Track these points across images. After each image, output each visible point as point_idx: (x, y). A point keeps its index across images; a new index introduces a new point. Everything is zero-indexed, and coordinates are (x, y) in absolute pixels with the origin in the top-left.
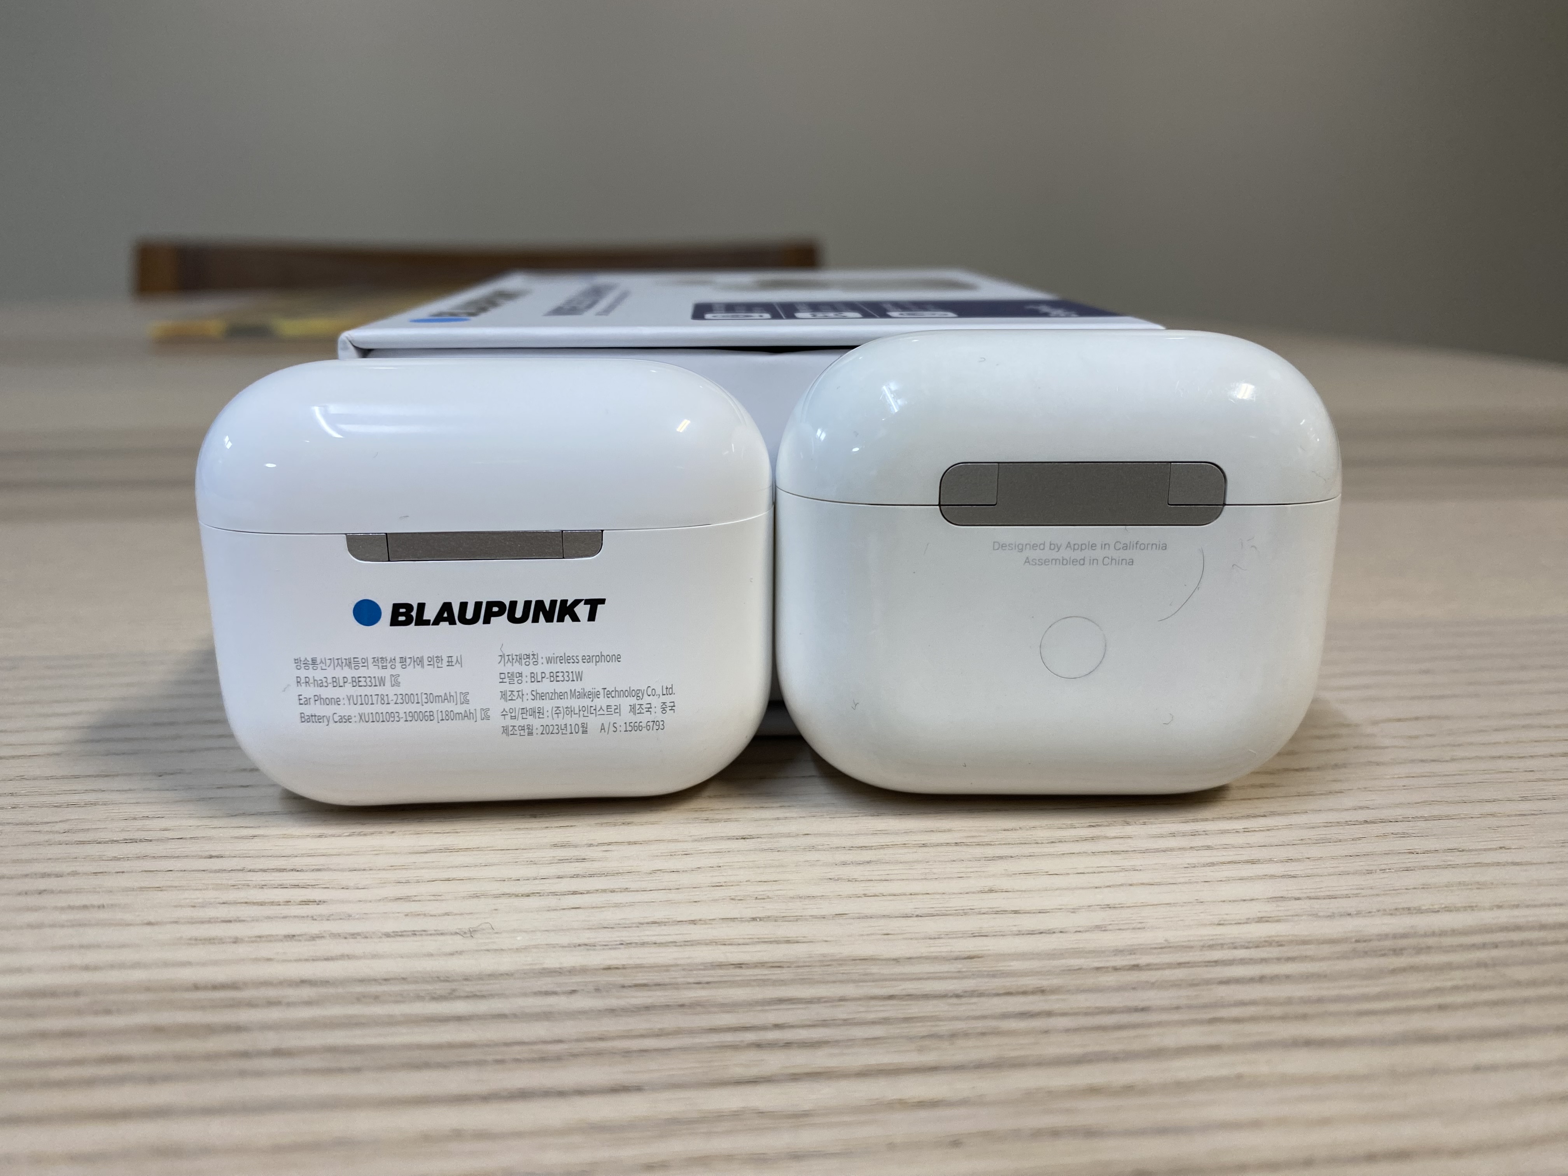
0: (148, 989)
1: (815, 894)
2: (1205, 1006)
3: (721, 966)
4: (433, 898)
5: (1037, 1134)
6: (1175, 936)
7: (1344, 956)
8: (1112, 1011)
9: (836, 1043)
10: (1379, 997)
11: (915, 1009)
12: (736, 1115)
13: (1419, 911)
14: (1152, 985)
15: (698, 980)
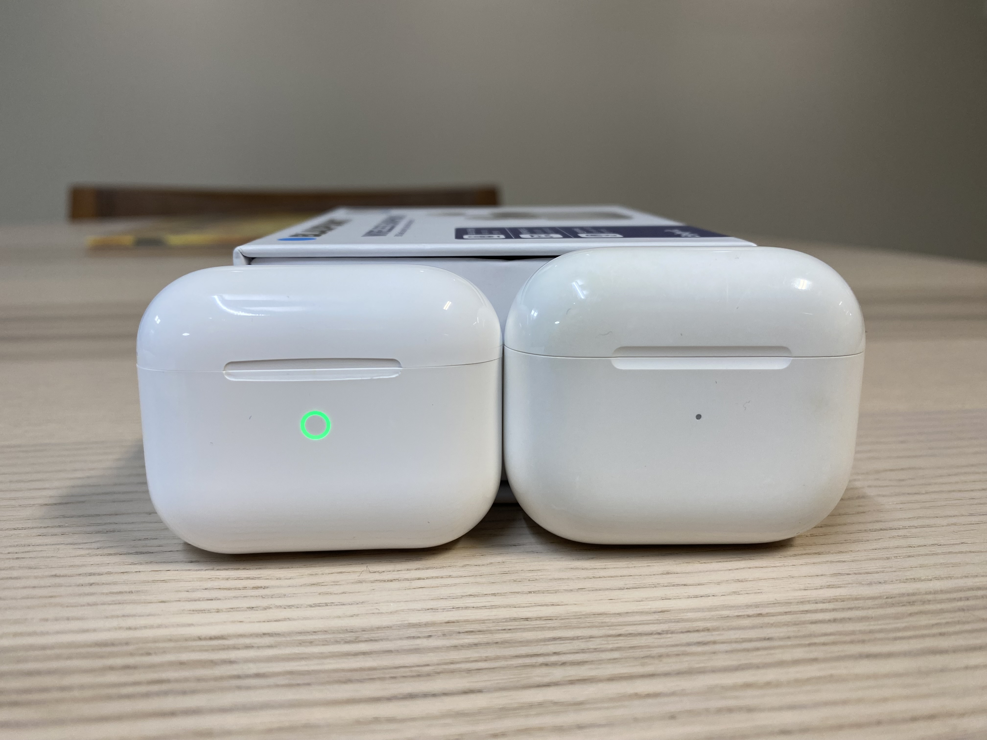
0: (170, 640)
1: (564, 577)
2: (804, 637)
3: (515, 619)
4: (332, 583)
5: (719, 711)
6: (780, 596)
7: (881, 606)
8: (750, 640)
9: (591, 662)
10: (905, 629)
11: (636, 641)
12: (540, 704)
13: (920, 580)
14: (772, 625)
15: (504, 628)
